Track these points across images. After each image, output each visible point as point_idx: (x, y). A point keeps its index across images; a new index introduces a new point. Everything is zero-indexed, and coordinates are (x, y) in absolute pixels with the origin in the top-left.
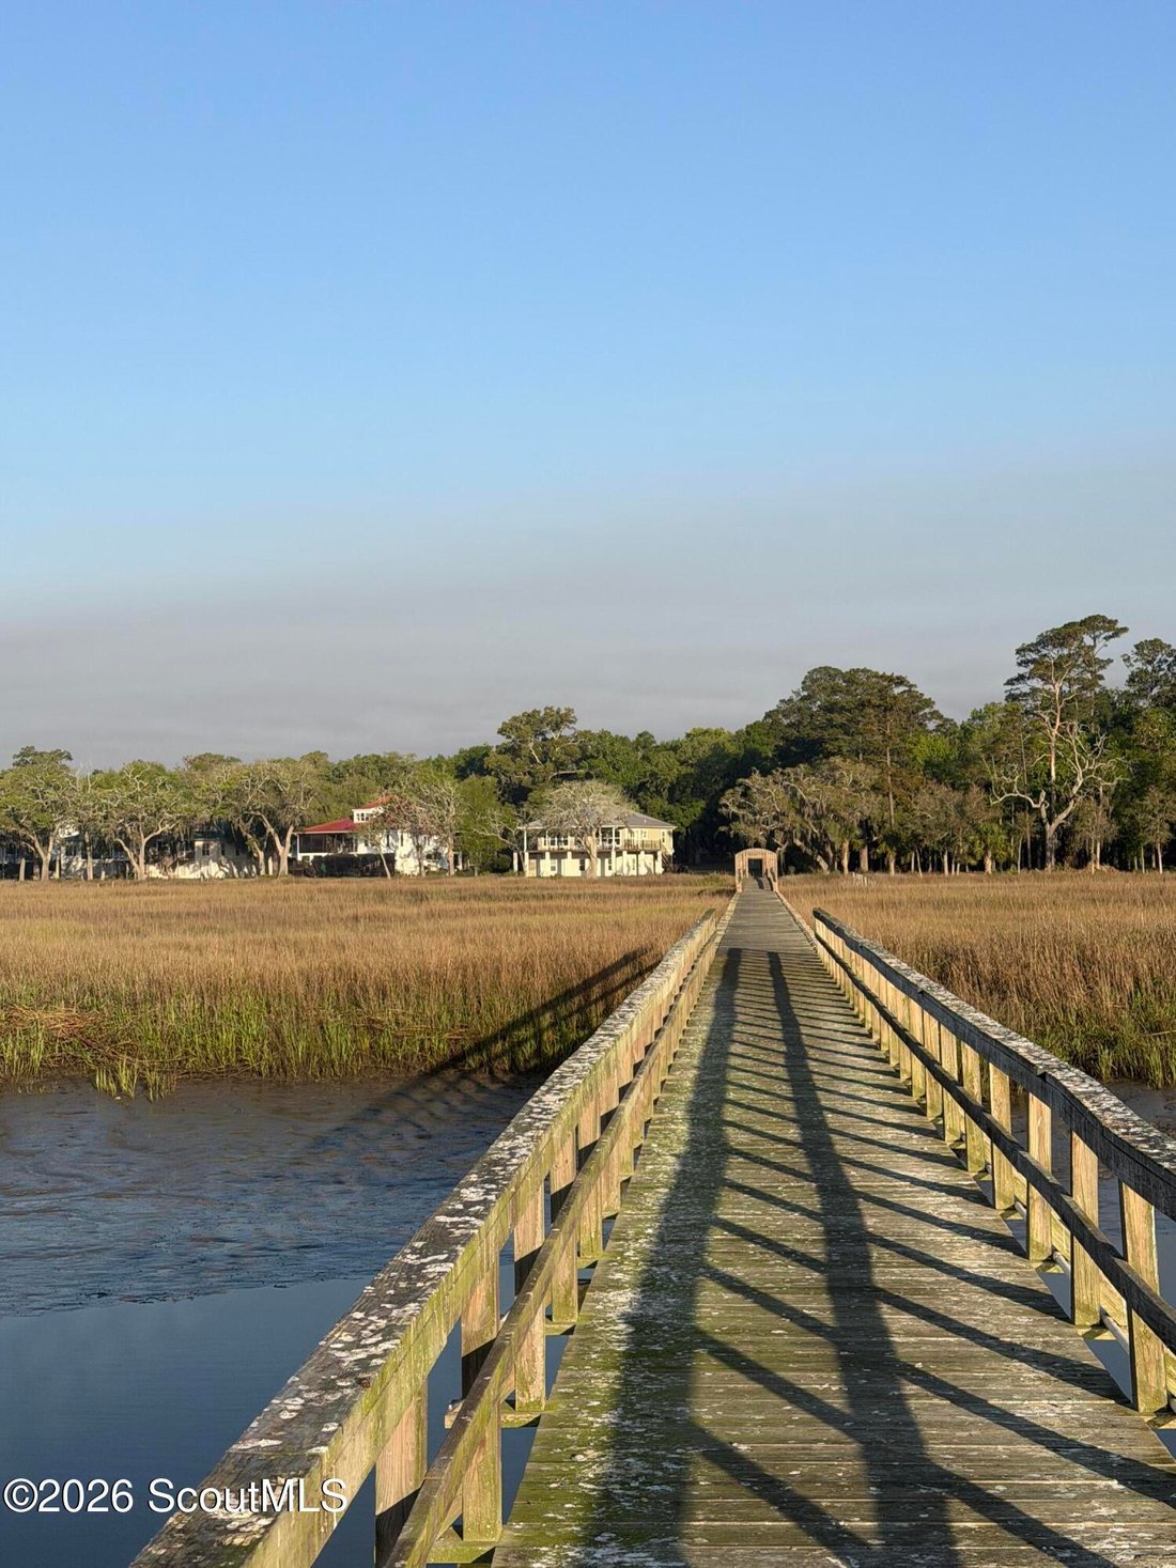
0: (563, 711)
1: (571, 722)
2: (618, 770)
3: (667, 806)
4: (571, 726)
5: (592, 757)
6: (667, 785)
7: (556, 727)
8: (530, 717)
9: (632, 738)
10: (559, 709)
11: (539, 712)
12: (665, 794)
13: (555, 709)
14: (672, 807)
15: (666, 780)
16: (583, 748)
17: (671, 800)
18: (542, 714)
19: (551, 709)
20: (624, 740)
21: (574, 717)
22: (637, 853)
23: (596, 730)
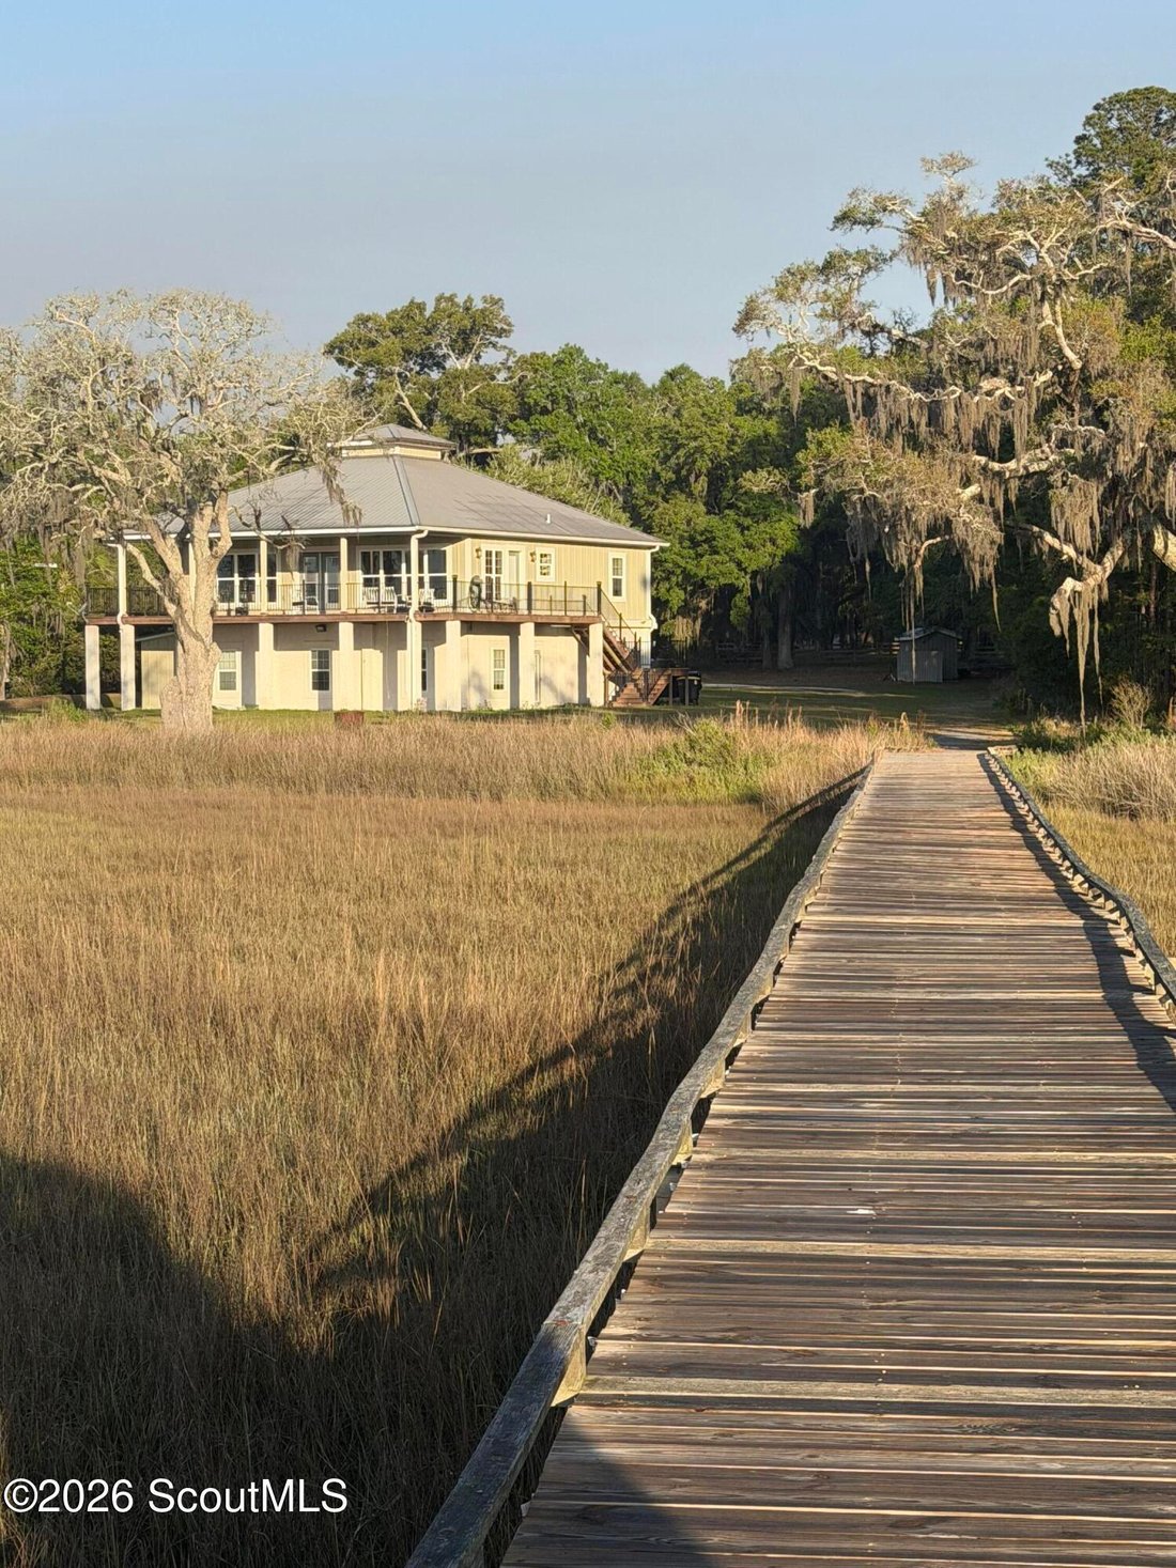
0: (478, 304)
1: (501, 333)
2: (603, 443)
3: (703, 521)
4: (501, 341)
5: (545, 411)
6: (703, 464)
7: (464, 342)
8: (406, 320)
9: (651, 377)
10: (470, 299)
11: (421, 307)
12: (700, 486)
13: (460, 300)
14: (714, 520)
15: (700, 450)
16: (520, 389)
17: (714, 504)
18: (427, 314)
19: (451, 299)
20: (630, 382)
21: (505, 320)
22: (511, 629)
23: (552, 349)
